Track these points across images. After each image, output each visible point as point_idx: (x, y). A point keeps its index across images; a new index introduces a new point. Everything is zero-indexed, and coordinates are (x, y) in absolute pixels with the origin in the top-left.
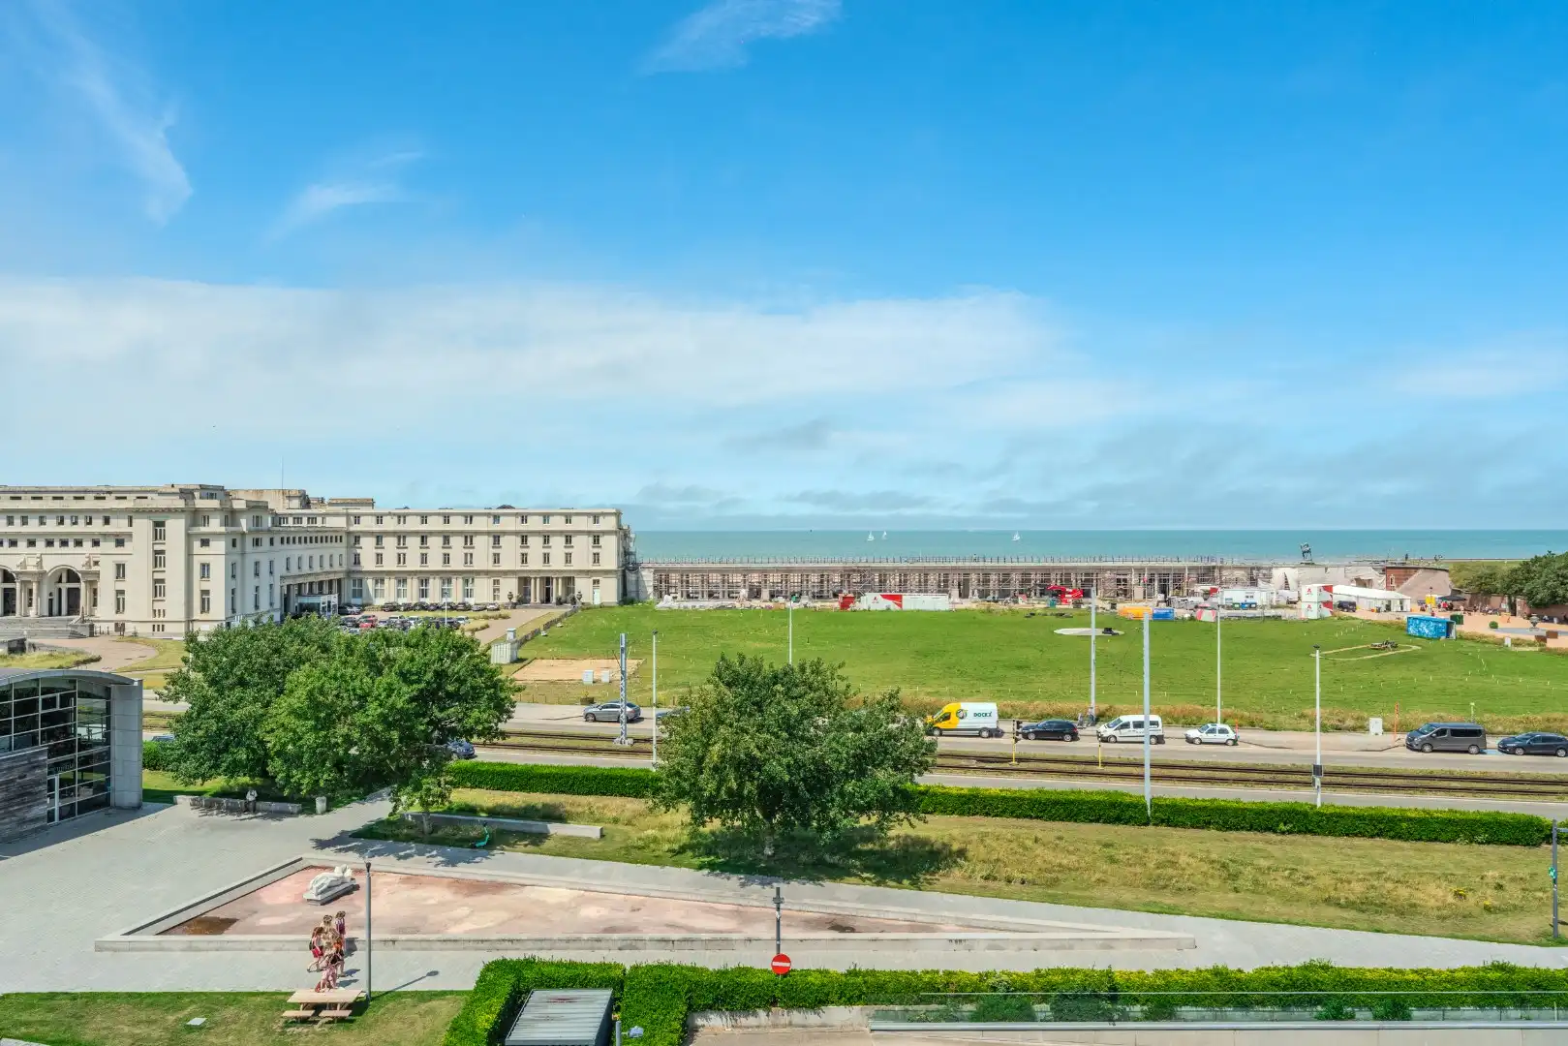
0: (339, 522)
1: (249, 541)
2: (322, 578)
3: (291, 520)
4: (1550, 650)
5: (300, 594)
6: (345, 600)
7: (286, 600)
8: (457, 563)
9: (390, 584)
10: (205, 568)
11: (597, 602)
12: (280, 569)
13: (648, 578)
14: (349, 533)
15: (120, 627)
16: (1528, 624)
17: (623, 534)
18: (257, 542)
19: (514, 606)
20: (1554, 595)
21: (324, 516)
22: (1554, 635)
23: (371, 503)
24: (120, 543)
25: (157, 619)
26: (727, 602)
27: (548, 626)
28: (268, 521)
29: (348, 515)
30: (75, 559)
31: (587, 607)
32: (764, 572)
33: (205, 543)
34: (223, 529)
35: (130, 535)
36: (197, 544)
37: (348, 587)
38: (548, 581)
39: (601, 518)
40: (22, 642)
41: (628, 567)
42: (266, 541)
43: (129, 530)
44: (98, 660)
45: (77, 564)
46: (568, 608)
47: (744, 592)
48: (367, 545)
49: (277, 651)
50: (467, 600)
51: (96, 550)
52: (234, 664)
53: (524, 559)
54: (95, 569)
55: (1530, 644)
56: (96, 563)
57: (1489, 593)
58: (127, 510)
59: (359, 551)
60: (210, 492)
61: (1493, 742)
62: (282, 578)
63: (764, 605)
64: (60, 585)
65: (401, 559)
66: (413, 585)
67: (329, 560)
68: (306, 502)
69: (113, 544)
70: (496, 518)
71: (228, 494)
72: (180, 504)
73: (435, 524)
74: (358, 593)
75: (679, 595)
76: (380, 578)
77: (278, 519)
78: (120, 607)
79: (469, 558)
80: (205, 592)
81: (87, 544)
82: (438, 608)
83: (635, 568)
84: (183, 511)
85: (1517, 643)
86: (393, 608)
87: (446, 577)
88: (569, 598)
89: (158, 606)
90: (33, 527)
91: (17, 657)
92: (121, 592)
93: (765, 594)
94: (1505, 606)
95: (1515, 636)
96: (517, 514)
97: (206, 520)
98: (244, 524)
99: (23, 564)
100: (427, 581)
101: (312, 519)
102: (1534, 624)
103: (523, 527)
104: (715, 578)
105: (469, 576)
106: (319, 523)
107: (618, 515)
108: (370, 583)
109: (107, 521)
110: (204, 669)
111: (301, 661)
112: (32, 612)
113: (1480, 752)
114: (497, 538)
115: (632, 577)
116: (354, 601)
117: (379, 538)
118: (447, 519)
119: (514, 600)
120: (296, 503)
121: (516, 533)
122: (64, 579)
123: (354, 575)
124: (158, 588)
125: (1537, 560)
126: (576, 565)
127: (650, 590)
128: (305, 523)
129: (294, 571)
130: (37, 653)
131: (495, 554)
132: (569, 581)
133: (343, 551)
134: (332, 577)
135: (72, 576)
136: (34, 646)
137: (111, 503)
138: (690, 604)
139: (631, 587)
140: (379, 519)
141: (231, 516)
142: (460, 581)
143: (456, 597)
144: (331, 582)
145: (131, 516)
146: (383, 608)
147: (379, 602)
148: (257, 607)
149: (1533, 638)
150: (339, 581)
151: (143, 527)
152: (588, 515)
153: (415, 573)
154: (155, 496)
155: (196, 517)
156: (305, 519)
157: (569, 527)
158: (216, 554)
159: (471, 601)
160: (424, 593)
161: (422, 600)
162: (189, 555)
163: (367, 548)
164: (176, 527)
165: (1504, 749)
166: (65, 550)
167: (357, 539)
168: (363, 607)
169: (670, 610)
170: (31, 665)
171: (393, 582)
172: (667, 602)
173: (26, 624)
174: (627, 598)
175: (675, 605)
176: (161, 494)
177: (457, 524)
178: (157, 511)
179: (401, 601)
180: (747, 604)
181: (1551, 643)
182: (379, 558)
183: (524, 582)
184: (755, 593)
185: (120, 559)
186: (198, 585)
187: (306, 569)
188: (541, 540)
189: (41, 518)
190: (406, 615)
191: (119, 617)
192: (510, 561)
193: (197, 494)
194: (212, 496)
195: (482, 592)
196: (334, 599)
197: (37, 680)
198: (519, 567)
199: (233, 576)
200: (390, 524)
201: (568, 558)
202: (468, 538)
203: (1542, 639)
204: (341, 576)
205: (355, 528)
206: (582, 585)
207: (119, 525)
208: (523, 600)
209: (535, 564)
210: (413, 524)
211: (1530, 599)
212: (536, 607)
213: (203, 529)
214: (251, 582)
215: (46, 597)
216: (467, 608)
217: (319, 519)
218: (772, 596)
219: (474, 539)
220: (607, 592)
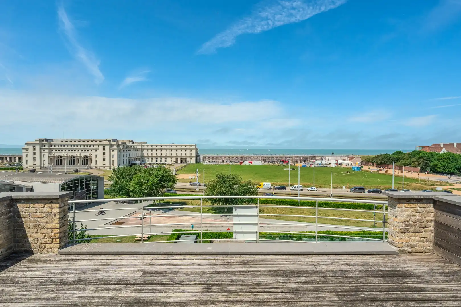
0: (140, 147)
1: (122, 151)
2: (136, 158)
3: (130, 146)
4: (379, 173)
5: (132, 161)
6: (141, 162)
7: (129, 162)
8: (163, 155)
9: (150, 159)
10: (113, 155)
11: (191, 163)
12: (128, 156)
13: (201, 158)
14: (141, 149)
15: (96, 167)
16: (376, 168)
17: (197, 149)
18: (124, 151)
19: (175, 164)
20: (381, 162)
21: (137, 145)
22: (381, 170)
23: (146, 143)
24: (96, 150)
25: (104, 166)
26: (218, 163)
27: (182, 168)
28: (125, 147)
29: (141, 145)
30: (87, 154)
31: (190, 164)
32: (225, 157)
33: (113, 151)
34: (117, 148)
35: (98, 149)
36: (112, 151)
37: (141, 160)
38: (182, 159)
39: (192, 146)
40: (77, 170)
41: (198, 156)
42: (125, 150)
43: (98, 148)
44: (92, 174)
45: (88, 155)
46: (185, 164)
47: (221, 161)
48: (145, 151)
49: (130, 172)
50: (165, 162)
51: (92, 152)
52: (122, 174)
53: (177, 154)
54: (91, 156)
55: (376, 172)
56: (92, 155)
57: (369, 162)
58: (98, 144)
59: (144, 152)
60: (114, 140)
61: (366, 191)
62: (129, 158)
63: (225, 164)
64: (84, 159)
65: (152, 154)
66: (154, 160)
67: (138, 154)
68: (133, 143)
69: (95, 151)
70: (171, 146)
71: (118, 141)
72: (108, 143)
73: (159, 147)
74: (144, 161)
75: (208, 162)
76: (148, 158)
77: (127, 146)
78: (96, 163)
79: (166, 154)
80: (113, 161)
81: (90, 151)
82: (160, 164)
83: (199, 156)
84: (109, 144)
85: (373, 172)
86: (151, 164)
87: (161, 158)
88: (186, 162)
89: (104, 163)
90: (79, 147)
91: (76, 173)
92: (96, 160)
93: (225, 161)
94: (372, 164)
95: (373, 170)
96: (175, 145)
97: (113, 146)
98: (121, 147)
99: (77, 155)
100: (157, 159)
101: (134, 146)
102: (377, 168)
103: (177, 148)
104: (215, 158)
105: (166, 158)
106: (136, 147)
107: (196, 145)
108: (146, 159)
109: (94, 146)
110: (116, 175)
111: (136, 174)
112: (79, 164)
113: (364, 193)
114: (171, 150)
115: (198, 158)
116: (143, 162)
117: (148, 150)
118: (161, 146)
119: (175, 162)
120: (131, 143)
121: (175, 149)
122: (85, 158)
123: (143, 158)
124: (104, 159)
125: (378, 155)
126: (187, 156)
127: (202, 161)
128: (133, 147)
129: (131, 156)
130: (80, 172)
131: (171, 153)
132: (186, 159)
133: (140, 152)
134: (138, 158)
135: (87, 157)
136: (80, 171)
137: (94, 143)
138: (210, 163)
139: (198, 160)
140: (148, 146)
141: (118, 145)
142: (164, 159)
143: (163, 162)
144: (138, 159)
145: (98, 145)
146: (149, 164)
147: (148, 163)
148: (124, 164)
149: (377, 171)
150: (140, 158)
151: (101, 147)
152: (190, 145)
153: (155, 157)
154: (103, 141)
155: (112, 145)
156: (133, 146)
157: (186, 148)
158: (115, 153)
159: (166, 163)
160: (157, 161)
161: (156, 162)
162: (110, 153)
163: (145, 152)
164: (108, 147)
165: (369, 192)
166: (85, 152)
167: (143, 150)
168: (144, 164)
169: (206, 165)
170: (79, 175)
171: (151, 159)
172: (205, 163)
173: (77, 167)
174: (197, 162)
175: (207, 164)
176: (104, 141)
177: (163, 147)
178: (103, 144)
179: (152, 162)
180: (221, 163)
181: (380, 172)
182: (148, 154)
183: (177, 159)
184: (223, 161)
185: (96, 154)
186: (112, 159)
187: (133, 156)
188: (180, 150)
189: (80, 145)
190: (154, 165)
191: (96, 165)
192: (174, 155)
193: (112, 141)
194: (114, 141)
195: (168, 161)
196: (139, 162)
197: (84, 177)
198: (175, 156)
199: (119, 157)
200: (150, 147)
201: (186, 154)
202: (166, 150)
203: (378, 171)
204: (140, 157)
205: (143, 148)
206: (188, 159)
207: (96, 147)
208: (177, 162)
209: (179, 155)
210: (154, 147)
211: (376, 163)
212: (179, 164)
213: (113, 148)
214: (122, 158)
215: (82, 161)
216: (165, 164)
217: (136, 146)
218: (226, 162)
219: (167, 150)
220: (193, 161)
